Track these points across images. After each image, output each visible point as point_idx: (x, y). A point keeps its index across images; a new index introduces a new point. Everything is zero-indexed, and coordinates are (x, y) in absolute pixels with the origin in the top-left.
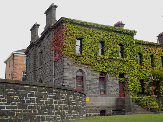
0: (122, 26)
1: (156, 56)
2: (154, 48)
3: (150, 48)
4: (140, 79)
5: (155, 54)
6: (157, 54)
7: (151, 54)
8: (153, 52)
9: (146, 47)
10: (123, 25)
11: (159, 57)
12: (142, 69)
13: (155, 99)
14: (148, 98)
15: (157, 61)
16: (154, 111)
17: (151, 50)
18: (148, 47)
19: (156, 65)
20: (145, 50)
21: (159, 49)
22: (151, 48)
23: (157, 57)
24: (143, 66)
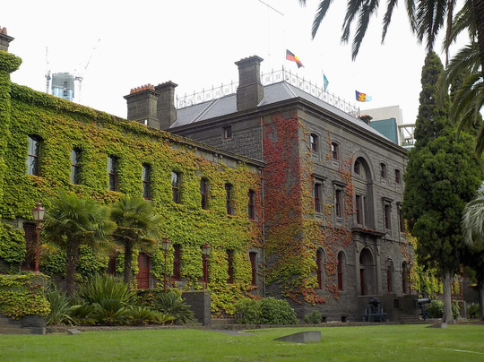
0: (5, 42)
1: (92, 153)
2: (87, 127)
3: (77, 124)
4: (26, 219)
5: (89, 145)
6: (98, 144)
7: (76, 143)
8: (84, 137)
9: (61, 118)
10: (10, 39)
11: (103, 155)
12: (35, 185)
13: (39, 286)
14: (18, 280)
15: (96, 166)
16: (31, 325)
17: (77, 131)
18: (70, 121)
19: (89, 181)
20: (58, 128)
21: (106, 131)
22: (81, 124)
23: (97, 156)
24: (40, 179)
